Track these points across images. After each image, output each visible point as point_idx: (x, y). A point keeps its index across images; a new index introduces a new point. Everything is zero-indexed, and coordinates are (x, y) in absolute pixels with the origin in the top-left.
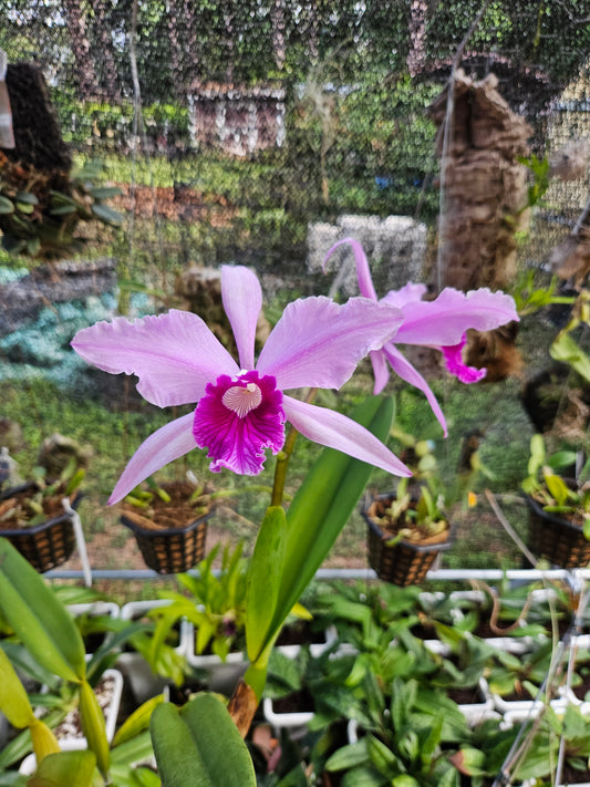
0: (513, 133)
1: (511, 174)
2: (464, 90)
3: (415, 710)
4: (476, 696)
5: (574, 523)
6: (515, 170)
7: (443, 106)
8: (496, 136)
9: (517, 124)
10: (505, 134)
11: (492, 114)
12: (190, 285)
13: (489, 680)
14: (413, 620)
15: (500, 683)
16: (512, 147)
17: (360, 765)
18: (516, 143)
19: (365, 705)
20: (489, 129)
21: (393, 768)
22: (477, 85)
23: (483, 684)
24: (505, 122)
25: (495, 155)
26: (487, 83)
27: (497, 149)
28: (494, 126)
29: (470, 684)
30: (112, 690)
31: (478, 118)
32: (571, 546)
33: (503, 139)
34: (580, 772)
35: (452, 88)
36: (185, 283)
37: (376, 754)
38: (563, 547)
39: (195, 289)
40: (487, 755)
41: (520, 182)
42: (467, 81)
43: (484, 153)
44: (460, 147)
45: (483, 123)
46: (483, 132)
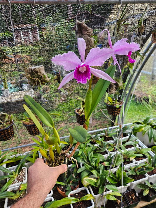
0: (89, 31)
1: (90, 39)
2: (79, 24)
3: (93, 158)
4: (106, 153)
5: (114, 106)
6: (91, 38)
7: (76, 27)
8: (86, 32)
9: (90, 29)
10: (88, 32)
11: (85, 28)
12: (29, 71)
13: (108, 149)
14: (90, 140)
15: (110, 149)
16: (90, 34)
17: (84, 171)
18: (90, 33)
19: (83, 160)
20: (85, 31)
21: (91, 169)
22: (81, 22)
23: (107, 150)
24: (88, 29)
25: (87, 36)
26: (83, 22)
27: (87, 35)
28: (86, 30)
29: (104, 151)
30: (25, 171)
31: (82, 29)
32: (115, 111)
33: (88, 33)
34: (128, 162)
35: (76, 24)
36: (28, 70)
37: (87, 167)
38: (114, 111)
39: (31, 71)
40: (109, 162)
41: (93, 40)
42: (79, 22)
43: (85, 36)
44: (80, 35)
45: (83, 30)
46: (84, 32)
